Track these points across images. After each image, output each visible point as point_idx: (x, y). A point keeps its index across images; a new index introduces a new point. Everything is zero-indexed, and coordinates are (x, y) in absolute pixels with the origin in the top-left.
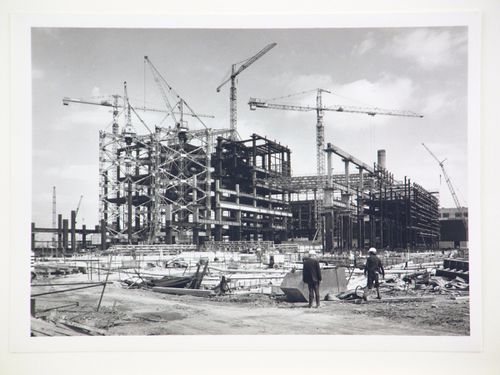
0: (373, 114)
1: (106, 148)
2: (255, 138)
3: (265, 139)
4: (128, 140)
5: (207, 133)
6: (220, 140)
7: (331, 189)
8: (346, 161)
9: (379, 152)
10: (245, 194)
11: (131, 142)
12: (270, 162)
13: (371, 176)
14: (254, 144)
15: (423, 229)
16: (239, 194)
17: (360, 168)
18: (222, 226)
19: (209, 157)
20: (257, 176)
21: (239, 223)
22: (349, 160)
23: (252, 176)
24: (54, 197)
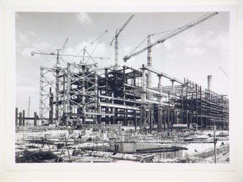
1: (44, 75)
2: (125, 68)
3: (131, 69)
4: (57, 72)
5: (95, 65)
6: (106, 70)
7: (144, 92)
8: (160, 76)
9: (208, 77)
10: (119, 98)
11: (59, 72)
12: (135, 81)
13: (183, 86)
14: (124, 72)
15: (215, 118)
16: (113, 98)
17: (173, 81)
18: (101, 116)
19: (96, 78)
20: (126, 89)
21: (113, 115)
22: (162, 75)
23: (123, 89)
24: (29, 102)
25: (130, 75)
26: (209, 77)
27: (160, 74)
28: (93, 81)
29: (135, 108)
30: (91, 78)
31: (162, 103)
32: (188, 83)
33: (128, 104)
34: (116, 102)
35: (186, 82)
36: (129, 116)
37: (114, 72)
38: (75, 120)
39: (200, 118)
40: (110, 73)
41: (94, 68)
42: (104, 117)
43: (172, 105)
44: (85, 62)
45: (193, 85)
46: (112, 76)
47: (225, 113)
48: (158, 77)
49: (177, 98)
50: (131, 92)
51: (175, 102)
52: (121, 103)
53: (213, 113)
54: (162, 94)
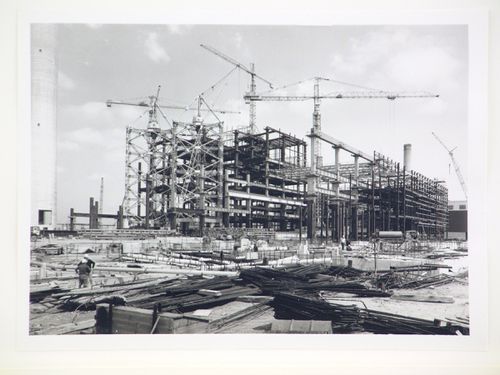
0: (393, 98)
1: (131, 142)
2: (268, 131)
3: (279, 132)
4: (154, 135)
5: (220, 126)
6: (236, 133)
7: (314, 176)
8: (337, 147)
9: (405, 146)
10: (256, 184)
11: (156, 136)
12: (283, 154)
13: (371, 164)
14: (267, 137)
15: (424, 219)
16: (250, 184)
17: (356, 156)
18: (228, 213)
19: (222, 149)
20: (270, 167)
21: (249, 212)
22: (340, 147)
23: (264, 167)
24: (102, 187)
25: (276, 143)
26: (406, 148)
27: (338, 144)
28: (217, 153)
29: (284, 201)
30: (211, 148)
31: (340, 195)
32: (379, 160)
33: (273, 193)
34: (255, 190)
35: (377, 158)
36: (271, 214)
37: (249, 138)
38: (185, 220)
39: (402, 219)
40: (241, 140)
41: (217, 130)
42: (232, 215)
43: (355, 198)
44: (201, 119)
45: (387, 163)
46: (245, 144)
47: (440, 211)
48: (334, 150)
49: (363, 185)
50: (280, 174)
51: (359, 192)
52: (261, 191)
53: (422, 211)
54: (340, 178)
